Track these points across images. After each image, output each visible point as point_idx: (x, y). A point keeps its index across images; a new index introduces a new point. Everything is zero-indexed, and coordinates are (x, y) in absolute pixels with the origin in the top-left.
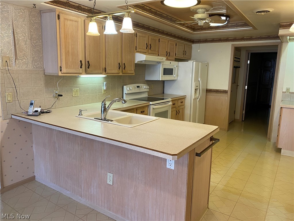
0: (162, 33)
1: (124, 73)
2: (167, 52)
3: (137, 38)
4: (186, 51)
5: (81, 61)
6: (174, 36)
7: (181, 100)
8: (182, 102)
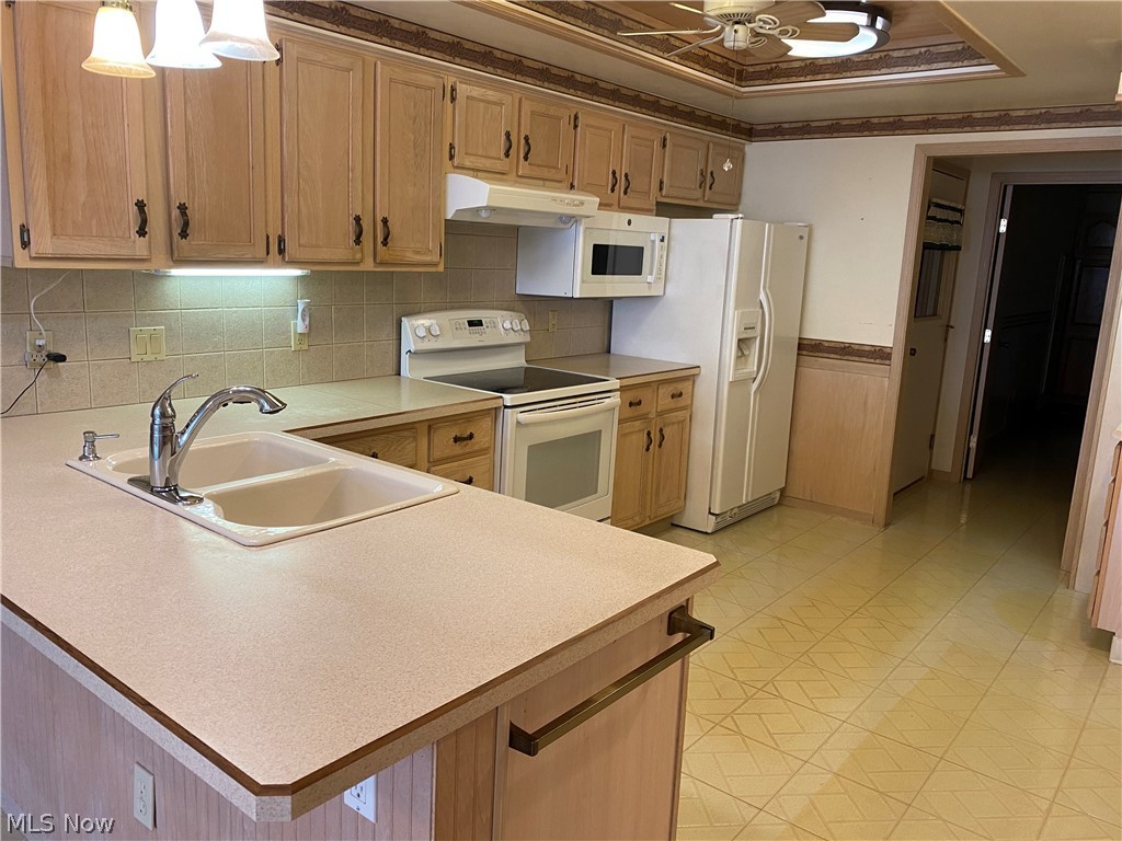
0: (592, 87)
1: (382, 264)
2: (614, 173)
3: (454, 109)
4: (712, 173)
5: (141, 205)
6: (654, 105)
7: (675, 385)
8: (677, 395)
